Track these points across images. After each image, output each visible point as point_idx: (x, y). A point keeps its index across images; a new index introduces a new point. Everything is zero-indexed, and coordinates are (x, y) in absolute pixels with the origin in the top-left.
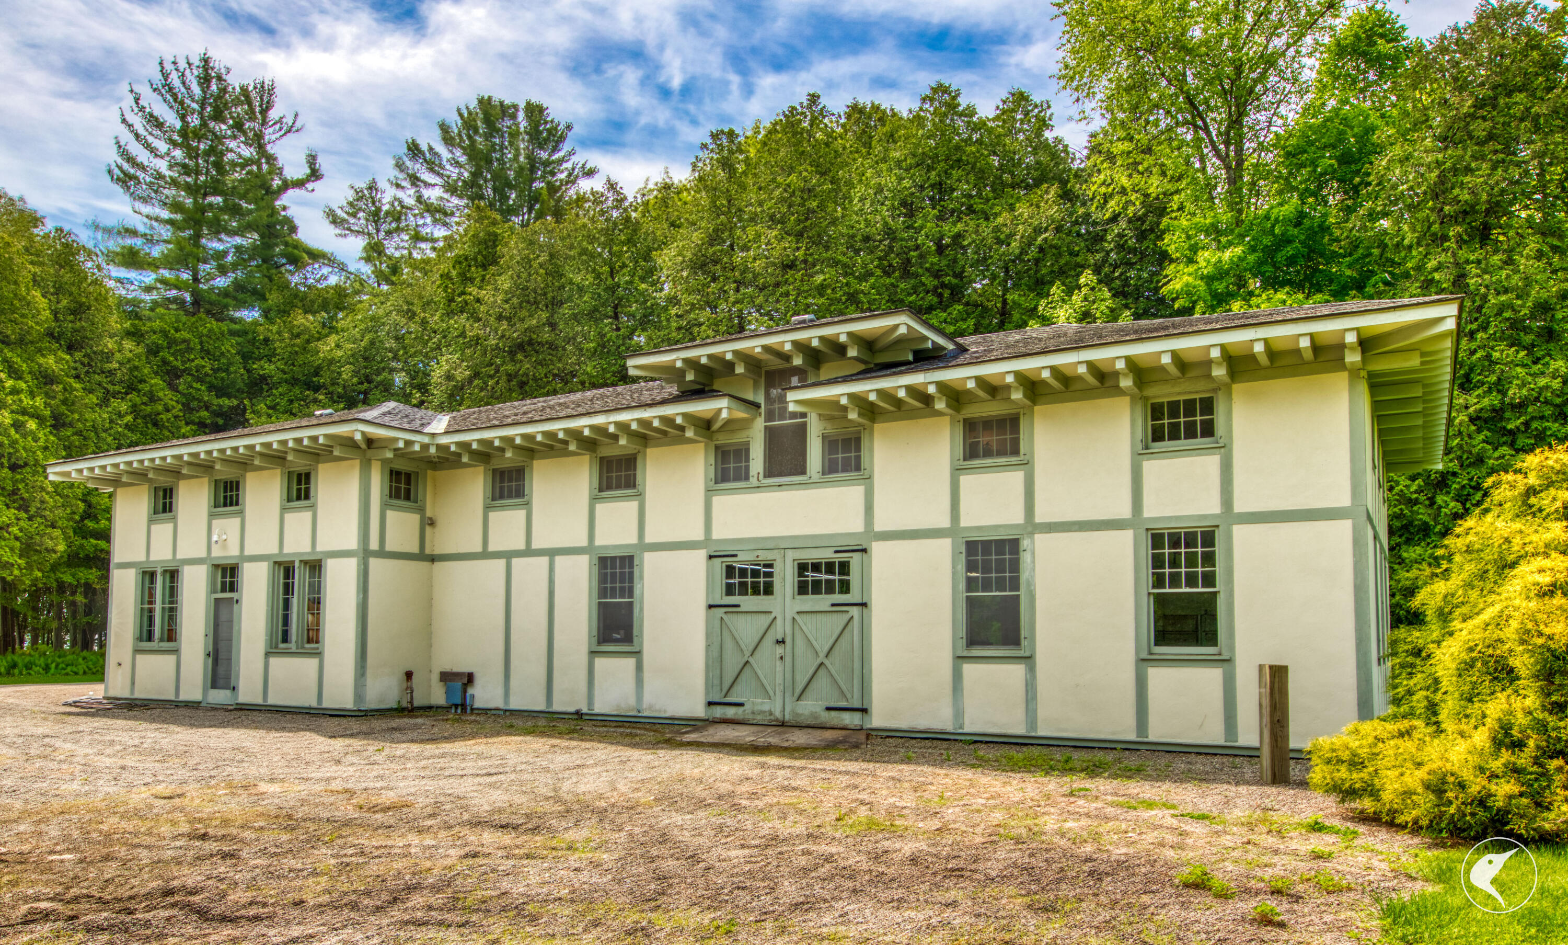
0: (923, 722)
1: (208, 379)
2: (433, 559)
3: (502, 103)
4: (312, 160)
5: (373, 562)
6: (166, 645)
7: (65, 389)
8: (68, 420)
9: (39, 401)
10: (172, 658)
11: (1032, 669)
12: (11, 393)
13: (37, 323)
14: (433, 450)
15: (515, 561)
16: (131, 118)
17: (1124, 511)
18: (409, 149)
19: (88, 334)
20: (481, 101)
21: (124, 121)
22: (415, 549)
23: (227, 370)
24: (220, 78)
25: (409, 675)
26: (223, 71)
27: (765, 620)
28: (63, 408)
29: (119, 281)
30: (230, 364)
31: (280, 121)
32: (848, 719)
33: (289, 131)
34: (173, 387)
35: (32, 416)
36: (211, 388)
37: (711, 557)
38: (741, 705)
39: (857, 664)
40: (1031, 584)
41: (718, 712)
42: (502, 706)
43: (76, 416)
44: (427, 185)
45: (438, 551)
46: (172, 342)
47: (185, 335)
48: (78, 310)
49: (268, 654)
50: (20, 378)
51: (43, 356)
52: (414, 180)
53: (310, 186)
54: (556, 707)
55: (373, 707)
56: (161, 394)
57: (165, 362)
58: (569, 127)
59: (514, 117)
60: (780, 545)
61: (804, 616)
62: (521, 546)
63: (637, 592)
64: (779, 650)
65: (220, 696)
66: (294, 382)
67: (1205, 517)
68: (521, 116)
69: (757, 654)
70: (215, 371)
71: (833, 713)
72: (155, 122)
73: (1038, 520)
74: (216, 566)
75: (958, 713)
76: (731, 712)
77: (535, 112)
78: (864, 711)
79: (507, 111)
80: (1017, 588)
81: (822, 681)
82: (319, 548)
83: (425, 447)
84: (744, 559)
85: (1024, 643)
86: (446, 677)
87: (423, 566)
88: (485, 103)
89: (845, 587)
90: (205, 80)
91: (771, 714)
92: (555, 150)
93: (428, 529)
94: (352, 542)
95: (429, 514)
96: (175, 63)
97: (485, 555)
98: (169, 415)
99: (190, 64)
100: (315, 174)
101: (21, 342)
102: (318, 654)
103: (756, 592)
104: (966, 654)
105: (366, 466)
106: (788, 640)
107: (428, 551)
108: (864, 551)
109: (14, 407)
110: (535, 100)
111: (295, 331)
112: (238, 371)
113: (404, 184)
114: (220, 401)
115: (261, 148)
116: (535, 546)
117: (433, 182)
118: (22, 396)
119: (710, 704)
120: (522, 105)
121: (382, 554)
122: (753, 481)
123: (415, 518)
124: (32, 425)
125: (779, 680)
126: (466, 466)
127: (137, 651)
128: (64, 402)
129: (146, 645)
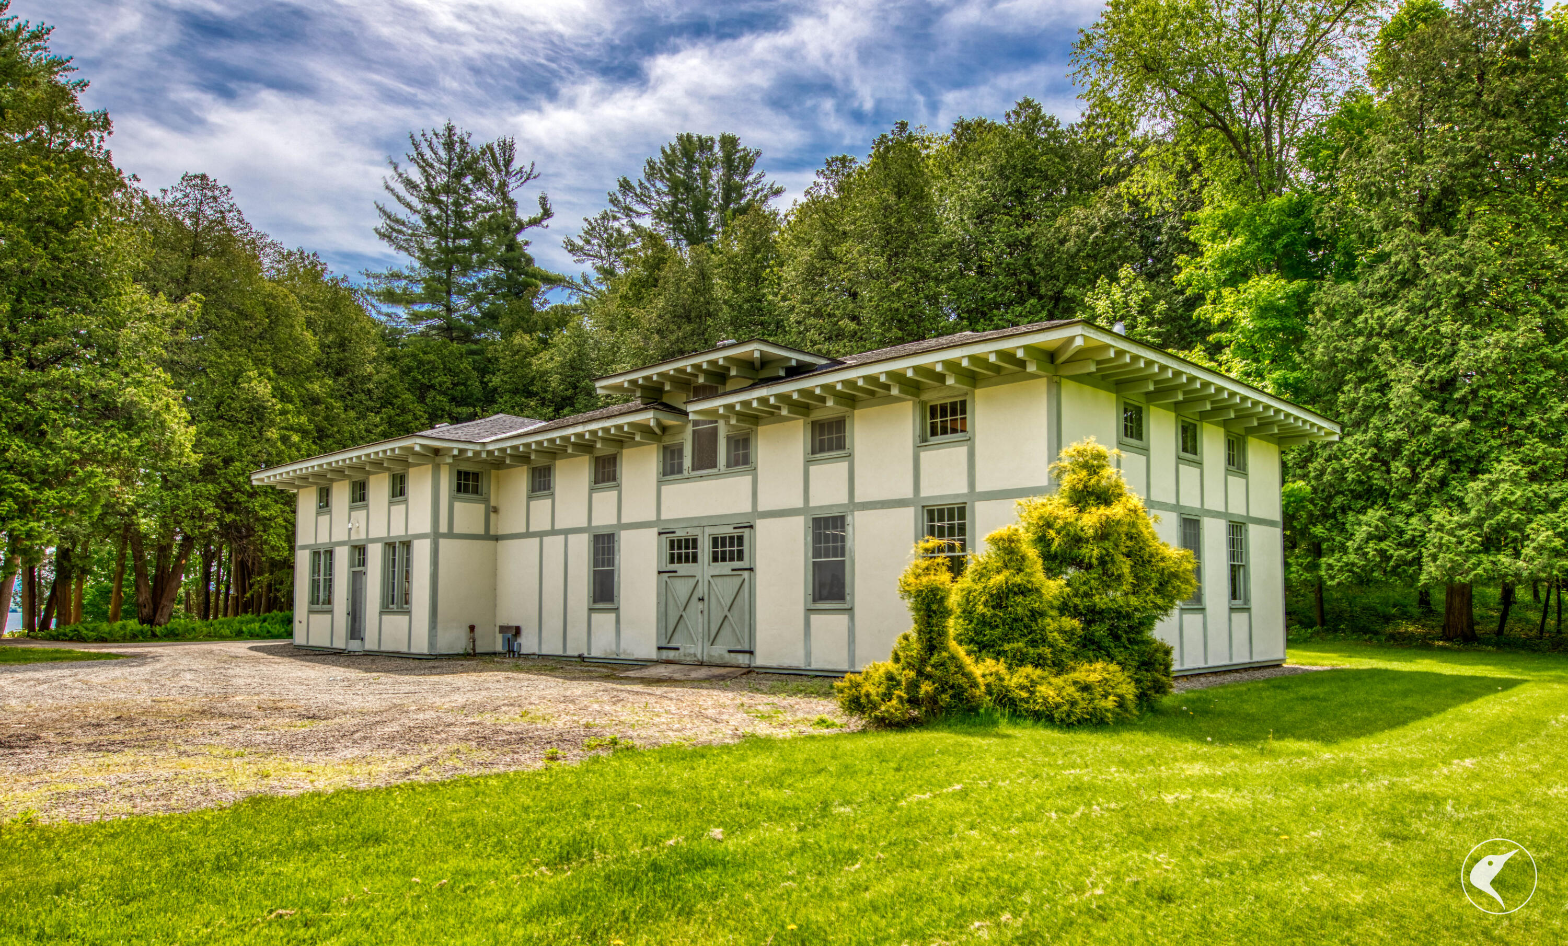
0: (787, 662)
1: (450, 392)
2: (497, 538)
3: (700, 138)
4: (543, 201)
5: (442, 542)
6: (326, 607)
7: (327, 408)
8: (329, 432)
9: (303, 419)
10: (329, 616)
11: (852, 619)
12: (281, 414)
13: (308, 357)
14: (484, 455)
15: (545, 539)
16: (392, 184)
17: (907, 492)
18: (621, 186)
19: (350, 362)
20: (680, 138)
21: (387, 188)
22: (481, 531)
23: (464, 384)
24: (462, 142)
25: (472, 628)
26: (466, 137)
27: (692, 582)
28: (325, 424)
29: (388, 315)
30: (467, 379)
31: (521, 171)
32: (743, 659)
33: (528, 178)
34: (422, 399)
35: (297, 431)
36: (453, 399)
37: (660, 534)
38: (677, 649)
39: (747, 617)
40: (852, 551)
41: (665, 655)
42: (537, 652)
43: (335, 429)
44: (639, 215)
45: (500, 532)
46: (421, 363)
47: (432, 357)
48: (342, 345)
49: (381, 613)
50: (291, 402)
51: (311, 382)
52: (628, 211)
53: (545, 223)
54: (570, 652)
55: (443, 652)
56: (411, 406)
57: (415, 380)
58: (758, 154)
59: (711, 148)
60: (701, 523)
61: (719, 580)
62: (548, 528)
63: (616, 562)
64: (700, 606)
65: (355, 645)
66: (515, 392)
67: (958, 496)
68: (717, 148)
69: (688, 609)
70: (455, 385)
71: (733, 655)
72: (410, 185)
73: (857, 500)
74: (354, 547)
75: (808, 654)
76: (671, 655)
77: (729, 143)
78: (751, 653)
79: (705, 145)
80: (843, 555)
81: (726, 632)
82: (410, 533)
83: (477, 453)
84: (680, 534)
85: (848, 598)
86: (503, 629)
87: (489, 544)
88: (686, 141)
89: (740, 557)
90: (449, 146)
91: (695, 656)
92: (746, 174)
93: (492, 515)
94: (427, 528)
95: (493, 503)
96: (423, 135)
97: (528, 535)
98: (417, 423)
99: (436, 135)
100: (547, 214)
101: (294, 372)
102: (408, 612)
103: (687, 561)
104: (813, 607)
105: (437, 468)
106: (706, 598)
107: (492, 532)
108: (751, 527)
109: (283, 425)
110: (729, 133)
111: (515, 348)
112: (475, 385)
113: (619, 215)
114: (459, 410)
115: (504, 195)
116: (556, 527)
117: (644, 211)
118: (289, 416)
119: (659, 648)
120: (717, 139)
121: (451, 535)
122: (685, 473)
123: (481, 508)
124: (295, 438)
125: (700, 630)
126: (509, 466)
127: (311, 612)
128: (326, 418)
129: (316, 607)
